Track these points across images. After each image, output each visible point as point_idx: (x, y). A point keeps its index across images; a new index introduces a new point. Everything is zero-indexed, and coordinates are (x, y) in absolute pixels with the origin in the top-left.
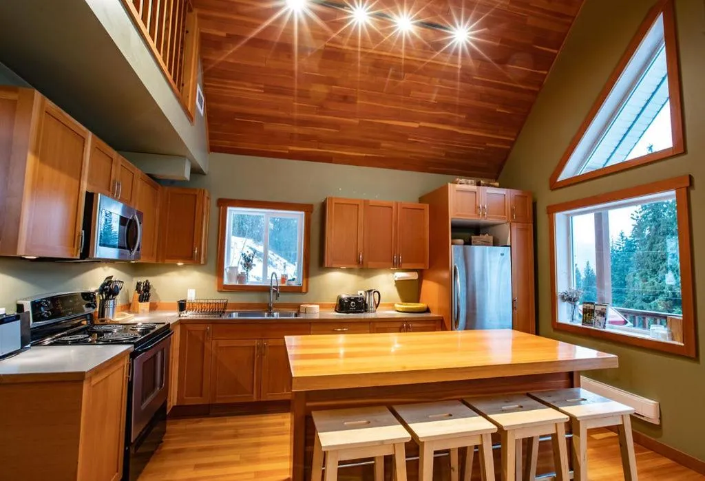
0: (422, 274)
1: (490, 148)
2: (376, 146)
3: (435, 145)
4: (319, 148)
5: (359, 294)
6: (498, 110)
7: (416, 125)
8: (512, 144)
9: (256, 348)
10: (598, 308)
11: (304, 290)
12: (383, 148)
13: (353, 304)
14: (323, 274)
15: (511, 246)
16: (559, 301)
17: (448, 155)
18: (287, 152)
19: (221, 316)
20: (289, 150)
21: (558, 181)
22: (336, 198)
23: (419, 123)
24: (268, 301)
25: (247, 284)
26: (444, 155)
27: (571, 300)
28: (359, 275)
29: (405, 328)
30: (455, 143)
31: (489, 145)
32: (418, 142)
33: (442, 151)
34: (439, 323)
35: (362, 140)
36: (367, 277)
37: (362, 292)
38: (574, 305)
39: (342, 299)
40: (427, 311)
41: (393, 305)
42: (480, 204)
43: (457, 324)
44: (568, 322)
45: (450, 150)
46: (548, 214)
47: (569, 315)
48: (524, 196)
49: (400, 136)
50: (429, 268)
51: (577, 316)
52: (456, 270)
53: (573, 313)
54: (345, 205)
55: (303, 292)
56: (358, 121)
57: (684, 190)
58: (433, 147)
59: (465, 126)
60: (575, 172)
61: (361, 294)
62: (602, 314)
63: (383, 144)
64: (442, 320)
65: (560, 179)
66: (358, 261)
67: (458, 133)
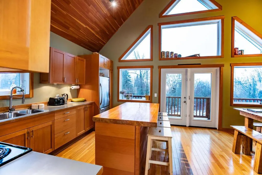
0: (81, 87)
1: (100, 43)
2: (68, 28)
3: (87, 36)
5: (57, 96)
6: (107, 32)
7: (85, 26)
8: (105, 44)
9: (26, 135)
10: (130, 95)
12: (70, 30)
13: (61, 101)
15: (109, 77)
16: (120, 94)
17: (89, 42)
22: (55, 49)
23: (86, 26)
24: (7, 106)
26: (88, 41)
29: (86, 108)
30: (92, 38)
31: (100, 42)
32: (82, 33)
33: (88, 40)
34: (93, 104)
35: (64, 23)
36: (60, 88)
37: (58, 95)
38: (123, 94)
39: (55, 99)
40: (85, 101)
41: (71, 99)
42: (105, 63)
43: (101, 104)
44: (122, 99)
45: (90, 40)
46: (118, 69)
47: (122, 97)
48: (112, 62)
49: (78, 28)
50: (85, 84)
51: (124, 97)
52: (100, 85)
53: (123, 97)
54: (58, 53)
55: (30, 97)
56: (66, 14)
57: (152, 68)
58: (86, 37)
59: (97, 33)
60: (124, 58)
61: (58, 96)
62: (131, 96)
63: (71, 29)
64: (94, 103)
65: (122, 59)
66: (64, 81)
67: (95, 35)
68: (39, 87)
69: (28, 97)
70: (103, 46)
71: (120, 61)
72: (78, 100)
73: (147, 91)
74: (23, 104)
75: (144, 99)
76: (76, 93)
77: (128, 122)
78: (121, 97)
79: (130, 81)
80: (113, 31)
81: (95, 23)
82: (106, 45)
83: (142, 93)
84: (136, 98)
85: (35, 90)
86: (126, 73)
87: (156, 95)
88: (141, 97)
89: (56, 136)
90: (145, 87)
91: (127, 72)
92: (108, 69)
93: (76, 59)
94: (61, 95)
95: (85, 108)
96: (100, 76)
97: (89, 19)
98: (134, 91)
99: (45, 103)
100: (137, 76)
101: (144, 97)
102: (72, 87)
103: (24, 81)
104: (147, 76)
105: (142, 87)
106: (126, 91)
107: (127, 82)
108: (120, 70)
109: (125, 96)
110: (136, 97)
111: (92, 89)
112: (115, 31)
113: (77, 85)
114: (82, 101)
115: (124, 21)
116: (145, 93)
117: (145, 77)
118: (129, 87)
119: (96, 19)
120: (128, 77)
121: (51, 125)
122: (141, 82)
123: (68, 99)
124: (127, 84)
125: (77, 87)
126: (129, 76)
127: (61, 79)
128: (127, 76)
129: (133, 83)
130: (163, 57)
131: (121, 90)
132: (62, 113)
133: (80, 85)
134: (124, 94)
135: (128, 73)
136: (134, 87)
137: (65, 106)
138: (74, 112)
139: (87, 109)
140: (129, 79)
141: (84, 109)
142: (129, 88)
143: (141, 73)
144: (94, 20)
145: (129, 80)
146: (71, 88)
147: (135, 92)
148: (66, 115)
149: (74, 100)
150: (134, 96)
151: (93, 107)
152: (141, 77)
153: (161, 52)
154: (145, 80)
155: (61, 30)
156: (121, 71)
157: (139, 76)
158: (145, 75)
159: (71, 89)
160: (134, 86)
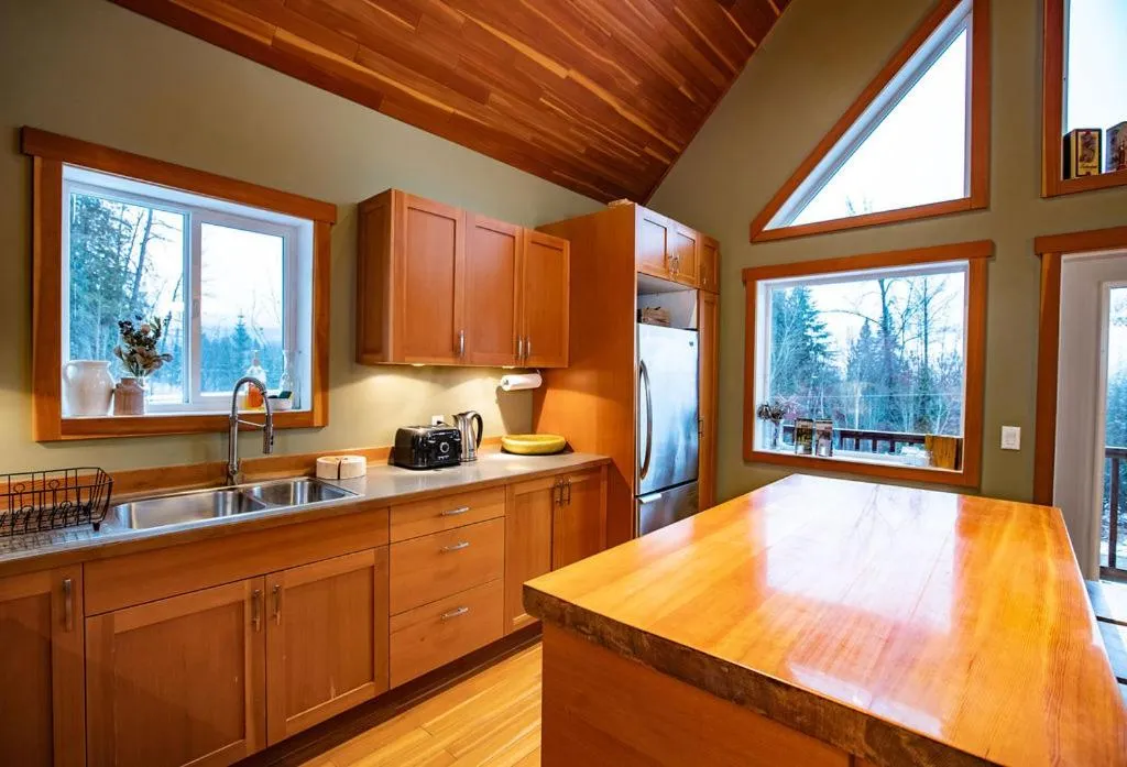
0: (549, 378)
1: (647, 156)
3: (578, 127)
4: (355, 61)
5: (435, 423)
6: (682, 89)
7: (561, 72)
8: (674, 156)
9: (248, 607)
10: (821, 427)
11: (318, 421)
12: (494, 105)
13: (444, 448)
14: (359, 379)
15: (696, 330)
16: (756, 418)
17: (591, 153)
18: (269, 42)
19: (96, 527)
20: (275, 39)
21: (766, 229)
22: (412, 197)
23: (568, 69)
24: (221, 459)
25: (147, 413)
26: (582, 150)
27: (775, 416)
28: (434, 381)
29: (562, 487)
30: (607, 134)
31: (647, 150)
32: (552, 110)
33: (583, 143)
34: (604, 470)
35: (460, 71)
36: (448, 384)
37: (441, 419)
38: (777, 424)
39: (418, 437)
40: (566, 449)
41: (498, 440)
42: (670, 251)
43: (644, 470)
44: (768, 450)
45: (594, 144)
46: (745, 282)
47: (769, 440)
48: (712, 247)
49: (529, 85)
50: (569, 366)
51: (780, 440)
52: (643, 369)
53: (776, 435)
54: (430, 217)
55: (315, 425)
56: (462, 20)
57: (982, 261)
58: (572, 130)
59: (630, 101)
60: (785, 219)
61: (439, 423)
62: (826, 435)
63: (494, 97)
64: (610, 465)
65: (770, 226)
66: (455, 350)
67: (617, 113)
68: (352, 381)
69: (301, 423)
70: (665, 169)
71: (757, 235)
72: (529, 447)
73: (923, 403)
74: (266, 456)
75: (914, 457)
76: (526, 413)
77: (782, 694)
78: (764, 438)
79: (824, 354)
80: (718, 79)
81: (618, 48)
82: (681, 161)
83: (894, 416)
84: (857, 448)
85: (333, 394)
86: (805, 316)
87: (1011, 437)
88: (893, 442)
89: (395, 623)
90: (914, 384)
91: (808, 307)
92: (692, 282)
93: (517, 238)
94: (453, 420)
95: (558, 486)
96: (639, 321)
97: (580, 25)
98: (844, 401)
99: (371, 456)
100: (866, 329)
101: (913, 441)
102: (505, 378)
103: (297, 354)
104: (926, 322)
105: (891, 383)
106: (795, 403)
107: (808, 357)
108: (761, 285)
109: (786, 430)
110: (857, 438)
111: (601, 391)
112: (731, 76)
113: (532, 371)
114: (547, 450)
115: (781, 8)
116: (909, 413)
117: (914, 330)
118: (816, 383)
119: (622, 26)
120: (816, 334)
121: (373, 567)
122: (889, 357)
123: (484, 436)
124: (806, 368)
125: (533, 381)
126: (821, 327)
127: (445, 343)
128: (809, 326)
129: (840, 364)
130: (1082, 172)
131: (768, 400)
132: (431, 509)
133: (543, 371)
134: (782, 421)
135: (814, 313)
136: (849, 380)
137: (465, 474)
138: (497, 508)
139: (566, 497)
140: (821, 341)
141: (552, 495)
142: (821, 388)
143: (885, 309)
144: (610, 31)
145: (819, 348)
146: (501, 382)
147: (853, 406)
148: (449, 524)
149: (514, 443)
150: (844, 434)
151: (604, 485)
152: (885, 329)
153: (1067, 138)
154: (910, 346)
155: (451, 110)
156: (766, 293)
157: (875, 329)
158: (910, 321)
159: (499, 389)
160: (843, 376)
